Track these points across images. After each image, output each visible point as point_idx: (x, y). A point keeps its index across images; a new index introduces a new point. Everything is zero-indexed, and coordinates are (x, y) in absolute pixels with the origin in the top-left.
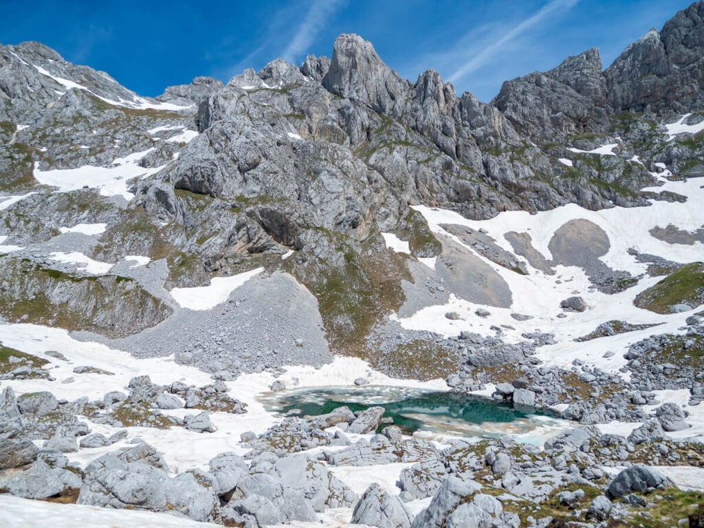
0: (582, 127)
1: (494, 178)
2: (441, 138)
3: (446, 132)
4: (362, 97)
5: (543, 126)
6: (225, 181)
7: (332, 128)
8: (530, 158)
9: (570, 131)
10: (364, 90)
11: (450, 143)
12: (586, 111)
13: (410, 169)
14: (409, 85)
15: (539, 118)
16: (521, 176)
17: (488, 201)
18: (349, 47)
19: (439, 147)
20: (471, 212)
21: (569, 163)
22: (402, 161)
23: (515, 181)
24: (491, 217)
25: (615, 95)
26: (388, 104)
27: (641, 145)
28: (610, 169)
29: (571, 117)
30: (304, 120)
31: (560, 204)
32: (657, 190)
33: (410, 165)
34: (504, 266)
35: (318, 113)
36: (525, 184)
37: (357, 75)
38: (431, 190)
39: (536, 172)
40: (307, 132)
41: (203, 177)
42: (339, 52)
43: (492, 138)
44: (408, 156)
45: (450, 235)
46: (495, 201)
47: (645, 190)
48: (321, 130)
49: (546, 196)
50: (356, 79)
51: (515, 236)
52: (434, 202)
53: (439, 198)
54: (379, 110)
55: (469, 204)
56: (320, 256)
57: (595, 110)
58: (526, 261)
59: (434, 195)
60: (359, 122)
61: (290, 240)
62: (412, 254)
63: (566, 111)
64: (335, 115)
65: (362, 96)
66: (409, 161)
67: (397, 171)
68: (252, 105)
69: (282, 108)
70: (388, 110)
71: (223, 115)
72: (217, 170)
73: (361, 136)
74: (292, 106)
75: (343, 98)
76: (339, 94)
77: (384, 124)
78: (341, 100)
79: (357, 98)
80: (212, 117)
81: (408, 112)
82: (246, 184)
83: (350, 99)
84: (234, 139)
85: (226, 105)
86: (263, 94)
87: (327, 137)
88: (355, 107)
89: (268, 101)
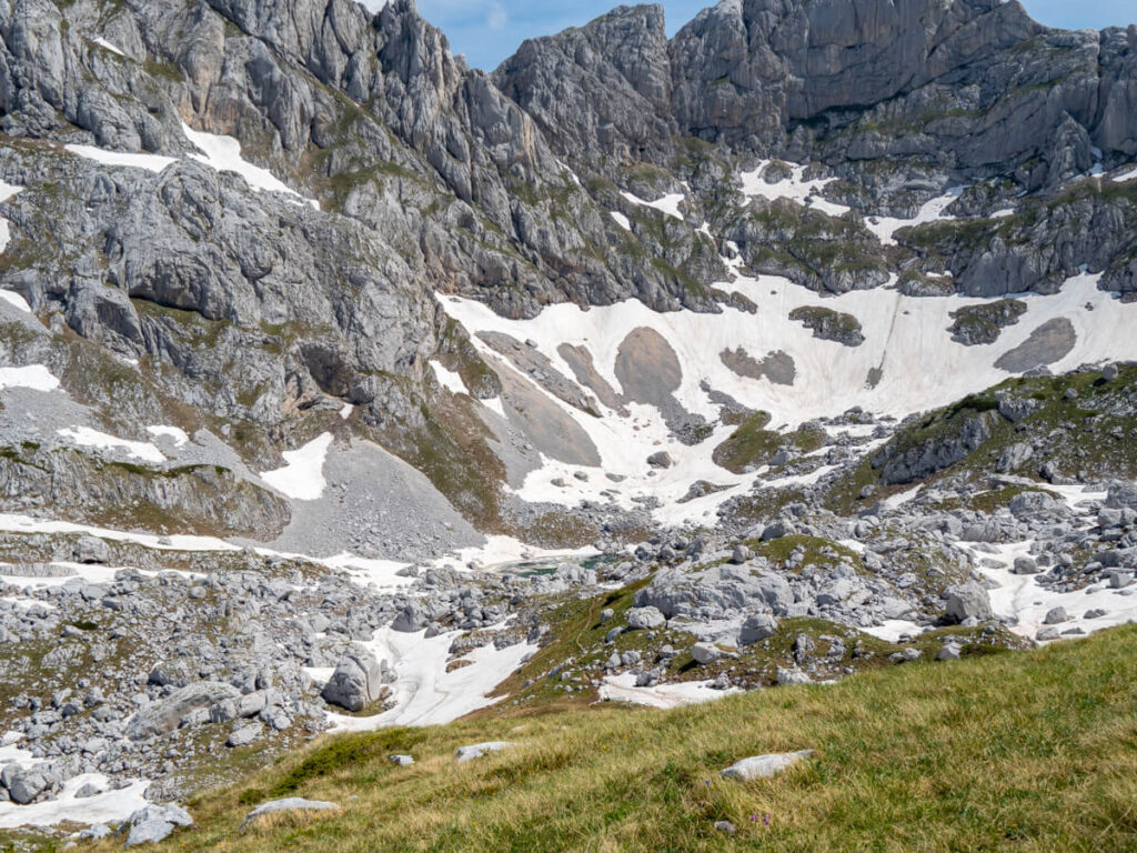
0: (638, 153)
1: (531, 247)
2: (448, 161)
3: (455, 153)
4: (289, 42)
5: (586, 143)
6: (231, 295)
7: (240, 105)
8: (577, 212)
9: (624, 157)
10: (292, 28)
11: (462, 172)
12: (645, 128)
13: (411, 225)
15: (580, 126)
16: (568, 246)
17: (527, 287)
19: (446, 179)
20: (506, 305)
21: (624, 222)
22: (397, 206)
23: (560, 255)
24: (534, 316)
25: (682, 102)
26: (339, 64)
27: (712, 205)
28: (677, 245)
29: (625, 136)
31: (619, 298)
32: (727, 288)
33: (409, 217)
34: (574, 405)
35: (207, 68)
36: (573, 260)
38: (447, 267)
39: (586, 240)
40: (193, 112)
41: (182, 282)
43: (522, 169)
44: (403, 197)
45: (497, 354)
46: (536, 289)
47: (716, 286)
49: (600, 282)
51: (571, 351)
52: (451, 286)
53: (458, 280)
54: (322, 72)
55: (501, 291)
56: (398, 414)
57: (658, 125)
58: (594, 395)
59: (452, 274)
60: (296, 104)
61: (342, 388)
62: (471, 392)
63: (619, 123)
65: (287, 38)
66: (408, 209)
67: (395, 229)
68: (86, 50)
69: (133, 49)
70: (338, 76)
71: (48, 80)
72: (209, 273)
73: (302, 134)
74: (144, 38)
75: (249, 34)
76: (234, 21)
77: (342, 113)
78: (245, 38)
79: (278, 42)
80: (15, 78)
81: (382, 92)
82: (262, 301)
83: (264, 39)
84: (216, 214)
85: (47, 55)
86: (87, 10)
87: (229, 123)
88: (279, 65)
89: (102, 29)
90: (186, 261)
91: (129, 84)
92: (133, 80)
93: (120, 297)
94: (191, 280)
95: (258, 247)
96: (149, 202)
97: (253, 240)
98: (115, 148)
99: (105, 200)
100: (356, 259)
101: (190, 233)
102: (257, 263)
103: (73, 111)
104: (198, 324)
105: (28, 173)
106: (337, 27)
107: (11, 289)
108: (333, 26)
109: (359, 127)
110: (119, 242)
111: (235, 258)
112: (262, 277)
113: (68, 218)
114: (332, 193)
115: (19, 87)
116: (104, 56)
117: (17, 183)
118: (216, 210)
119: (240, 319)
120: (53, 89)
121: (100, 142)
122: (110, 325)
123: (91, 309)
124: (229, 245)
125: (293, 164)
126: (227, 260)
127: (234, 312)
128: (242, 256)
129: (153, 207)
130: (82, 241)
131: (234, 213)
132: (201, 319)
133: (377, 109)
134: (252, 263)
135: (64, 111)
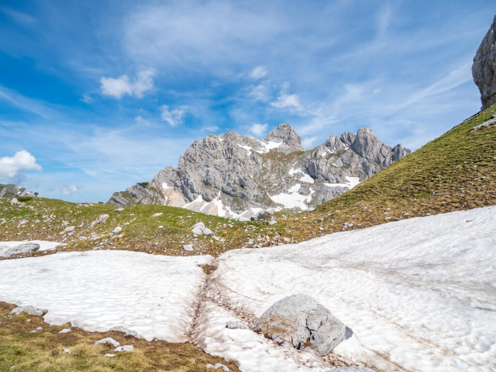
14: (391, 149)
18: (364, 136)
30: (349, 169)
37: (368, 148)
42: (360, 138)
48: (355, 172)
64: (360, 166)
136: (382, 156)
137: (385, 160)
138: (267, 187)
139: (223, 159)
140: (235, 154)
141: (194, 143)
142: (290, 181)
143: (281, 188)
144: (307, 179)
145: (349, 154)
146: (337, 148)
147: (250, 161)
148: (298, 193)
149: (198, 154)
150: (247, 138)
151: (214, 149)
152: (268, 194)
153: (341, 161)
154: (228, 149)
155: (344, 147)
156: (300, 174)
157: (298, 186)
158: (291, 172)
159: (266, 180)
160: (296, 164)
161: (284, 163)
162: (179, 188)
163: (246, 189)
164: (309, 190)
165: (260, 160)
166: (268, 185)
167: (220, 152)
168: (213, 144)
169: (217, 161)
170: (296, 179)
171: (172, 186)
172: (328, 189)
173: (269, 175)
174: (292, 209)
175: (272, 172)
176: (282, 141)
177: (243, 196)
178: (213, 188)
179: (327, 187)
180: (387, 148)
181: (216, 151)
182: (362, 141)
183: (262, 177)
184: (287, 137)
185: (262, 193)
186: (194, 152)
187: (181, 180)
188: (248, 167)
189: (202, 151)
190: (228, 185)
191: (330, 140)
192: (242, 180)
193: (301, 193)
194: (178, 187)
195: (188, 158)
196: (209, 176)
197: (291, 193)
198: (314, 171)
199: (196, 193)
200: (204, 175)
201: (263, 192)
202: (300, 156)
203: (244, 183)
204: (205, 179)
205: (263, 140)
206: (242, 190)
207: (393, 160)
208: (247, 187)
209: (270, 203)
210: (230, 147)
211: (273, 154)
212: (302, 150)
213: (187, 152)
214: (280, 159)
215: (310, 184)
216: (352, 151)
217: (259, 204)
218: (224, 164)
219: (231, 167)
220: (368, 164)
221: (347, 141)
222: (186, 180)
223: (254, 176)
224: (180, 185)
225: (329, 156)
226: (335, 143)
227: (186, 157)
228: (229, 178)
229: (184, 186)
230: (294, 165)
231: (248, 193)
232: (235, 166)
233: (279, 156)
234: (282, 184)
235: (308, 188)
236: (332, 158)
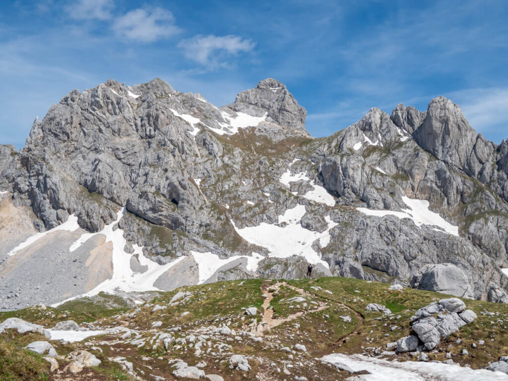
4: (455, 161)
7: (431, 188)
10: (457, 155)
13: (501, 237)
14: (494, 147)
18: (442, 115)
22: (495, 229)
26: (477, 168)
30: (409, 181)
33: (501, 233)
35: (418, 175)
37: (450, 140)
40: (411, 191)
42: (434, 118)
44: (499, 225)
48: (422, 189)
50: (449, 144)
54: (469, 172)
60: (455, 186)
64: (433, 176)
65: (455, 160)
66: (500, 230)
67: (492, 239)
68: (371, 172)
69: (390, 170)
70: (477, 173)
71: (354, 185)
72: (391, 258)
73: (457, 198)
74: (396, 165)
75: (438, 159)
76: (433, 155)
77: (475, 189)
78: (437, 161)
79: (450, 161)
80: (344, 184)
81: (496, 179)
82: (411, 270)
83: (444, 161)
84: (397, 236)
85: (355, 176)
86: (374, 157)
87: (426, 195)
88: (449, 170)
89: (379, 164)
90: (383, 253)
91: (383, 184)
92: (385, 183)
93: (358, 266)
94: (384, 260)
95: (411, 249)
96: (373, 231)
97: (410, 246)
98: (374, 208)
99: (362, 229)
100: (455, 254)
101: (386, 242)
102: (410, 255)
103: (361, 195)
104: (384, 277)
105: (341, 218)
106: (478, 154)
107: (324, 260)
108: (475, 153)
109: (482, 195)
110: (361, 245)
111: (402, 252)
112: (412, 260)
113: (348, 236)
114: (464, 223)
115: (345, 188)
116: (376, 174)
117: (337, 222)
118: (397, 233)
119: (400, 276)
120: (355, 188)
121: (369, 206)
122: (354, 276)
123: (348, 269)
124: (400, 247)
125: (451, 211)
126: (398, 253)
127: (398, 274)
128: (405, 252)
129: (374, 232)
130: (350, 244)
131: (404, 235)
132: (386, 275)
133: (492, 186)
134: (408, 254)
135: (358, 195)
136: (476, 160)
137: (483, 169)
138: (231, 206)
139: (135, 138)
140: (164, 129)
141: (68, 95)
142: (283, 197)
143: (263, 212)
144: (320, 195)
145: (411, 151)
146: (383, 136)
147: (196, 148)
148: (300, 225)
149: (76, 120)
150: (192, 99)
151: (115, 114)
152: (232, 222)
153: (393, 164)
154: (148, 116)
155: (400, 136)
156: (304, 183)
157: (299, 211)
158: (286, 179)
159: (229, 192)
160: (296, 164)
161: (269, 160)
162: (23, 196)
163: (182, 207)
164: (323, 219)
165: (217, 148)
166: (233, 202)
167: (128, 121)
168: (115, 102)
169: (121, 142)
170: (295, 193)
171: (6, 188)
172: (368, 221)
173: (237, 181)
174: (287, 259)
175: (244, 176)
176: (267, 113)
177: (175, 224)
178: (105, 201)
179: (365, 217)
180: (486, 145)
181: (119, 117)
182: (437, 125)
183: (220, 183)
184: (276, 106)
185: (219, 219)
186: (69, 117)
187: (30, 177)
188: (189, 160)
189: (87, 114)
190: (140, 197)
191: (370, 117)
192: (175, 187)
193: (308, 227)
194: (21, 192)
195: (52, 127)
196: (99, 171)
197: (284, 224)
198: (336, 180)
199: (63, 209)
200: (87, 169)
201: (222, 217)
202: (304, 148)
203: (178, 195)
204: (89, 179)
205: (226, 108)
206: (173, 210)
207: (498, 170)
208: (186, 204)
209: (237, 245)
210: (153, 112)
211: (245, 138)
212: (308, 137)
213: (52, 115)
214: (261, 150)
215: (327, 208)
216: (416, 145)
217: (211, 245)
218: (136, 149)
219: (151, 156)
220: (448, 173)
221: (406, 125)
222: (41, 178)
223: (203, 181)
224: (27, 188)
225: (368, 151)
226: (381, 126)
227: (47, 126)
228: (146, 181)
229: (36, 190)
230: (290, 164)
231: (186, 218)
232: (162, 155)
233: (258, 144)
234: (265, 202)
235: (322, 216)
236: (375, 156)
